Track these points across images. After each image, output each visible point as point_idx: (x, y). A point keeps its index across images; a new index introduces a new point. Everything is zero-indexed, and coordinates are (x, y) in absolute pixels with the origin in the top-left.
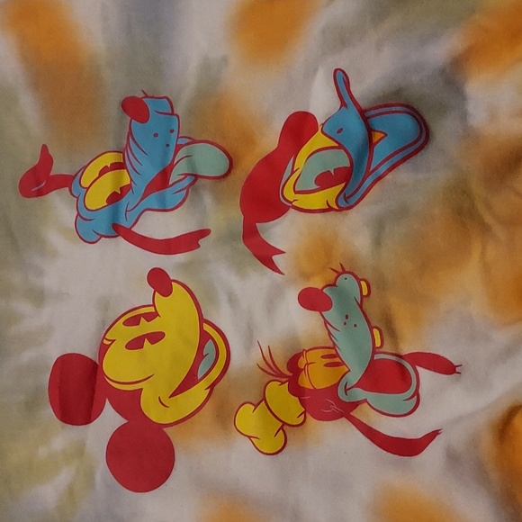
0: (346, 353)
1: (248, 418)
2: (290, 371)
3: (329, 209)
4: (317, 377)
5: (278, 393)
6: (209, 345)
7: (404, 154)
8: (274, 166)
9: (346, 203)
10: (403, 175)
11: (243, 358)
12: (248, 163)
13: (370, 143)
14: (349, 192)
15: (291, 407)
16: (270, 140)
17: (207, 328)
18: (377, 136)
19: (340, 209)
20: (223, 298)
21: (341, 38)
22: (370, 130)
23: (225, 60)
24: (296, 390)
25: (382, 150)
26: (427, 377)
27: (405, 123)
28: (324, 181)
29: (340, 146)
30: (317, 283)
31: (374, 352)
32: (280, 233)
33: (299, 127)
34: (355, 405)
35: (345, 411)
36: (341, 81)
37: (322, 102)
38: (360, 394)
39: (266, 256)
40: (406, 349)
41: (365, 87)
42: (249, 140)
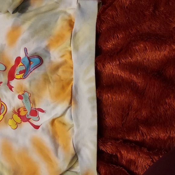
2: (18, 112)
3: (21, 78)
6: (3, 106)
7: (36, 66)
9: (24, 77)
10: (36, 71)
12: (9, 68)
13: (30, 64)
14: (25, 75)
16: (13, 63)
17: (2, 103)
18: (32, 63)
19: (23, 78)
20: (4, 97)
21: (25, 41)
22: (30, 61)
23: (5, 45)
25: (32, 66)
26: (40, 113)
27: (37, 60)
29: (24, 65)
30: (20, 94)
31: (31, 108)
32: (13, 83)
34: (30, 119)
35: (28, 120)
36: (26, 50)
37: (22, 55)
38: (30, 117)
39: (11, 88)
40: (37, 108)
41: (30, 52)
42: (9, 63)
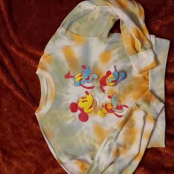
0: (114, 104)
1: (99, 112)
2: (106, 106)
3: (113, 86)
4: (109, 107)
5: (104, 109)
6: (94, 102)
8: (105, 78)
9: (115, 85)
10: (123, 81)
11: (99, 104)
12: (101, 77)
13: (119, 77)
15: (105, 111)
16: (104, 74)
17: (94, 100)
18: (120, 76)
19: (114, 86)
20: (97, 96)
21: (115, 61)
22: (119, 75)
23: (98, 61)
24: (106, 109)
25: (120, 78)
26: (124, 108)
28: (112, 82)
29: (115, 77)
30: (111, 95)
31: (118, 104)
32: (106, 88)
33: (109, 73)
34: (114, 111)
35: (113, 112)
36: (115, 67)
37: (112, 70)
38: (115, 110)
39: (104, 91)
40: (122, 105)
41: (118, 69)
42: (101, 74)
